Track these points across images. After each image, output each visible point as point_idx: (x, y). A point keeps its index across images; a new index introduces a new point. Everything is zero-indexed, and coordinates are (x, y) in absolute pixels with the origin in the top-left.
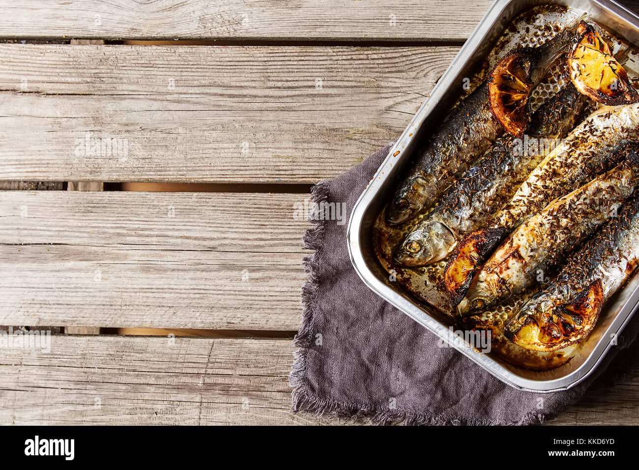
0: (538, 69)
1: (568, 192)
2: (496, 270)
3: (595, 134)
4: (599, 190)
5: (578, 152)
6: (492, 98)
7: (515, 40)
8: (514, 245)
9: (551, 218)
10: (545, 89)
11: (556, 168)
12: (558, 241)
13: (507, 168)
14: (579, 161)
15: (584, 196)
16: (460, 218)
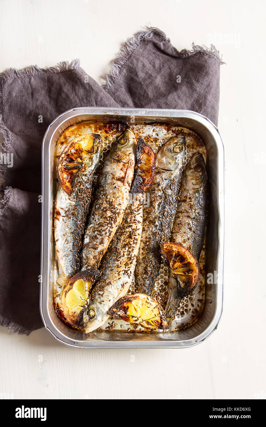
0: (175, 287)
1: (117, 230)
2: (127, 165)
3: (124, 271)
4: (102, 243)
5: (126, 256)
6: (190, 255)
7: (196, 296)
8: (127, 184)
9: (117, 211)
10: (163, 279)
11: (131, 240)
12: (105, 202)
13: (157, 223)
14: (122, 251)
15: (108, 234)
16: (164, 180)
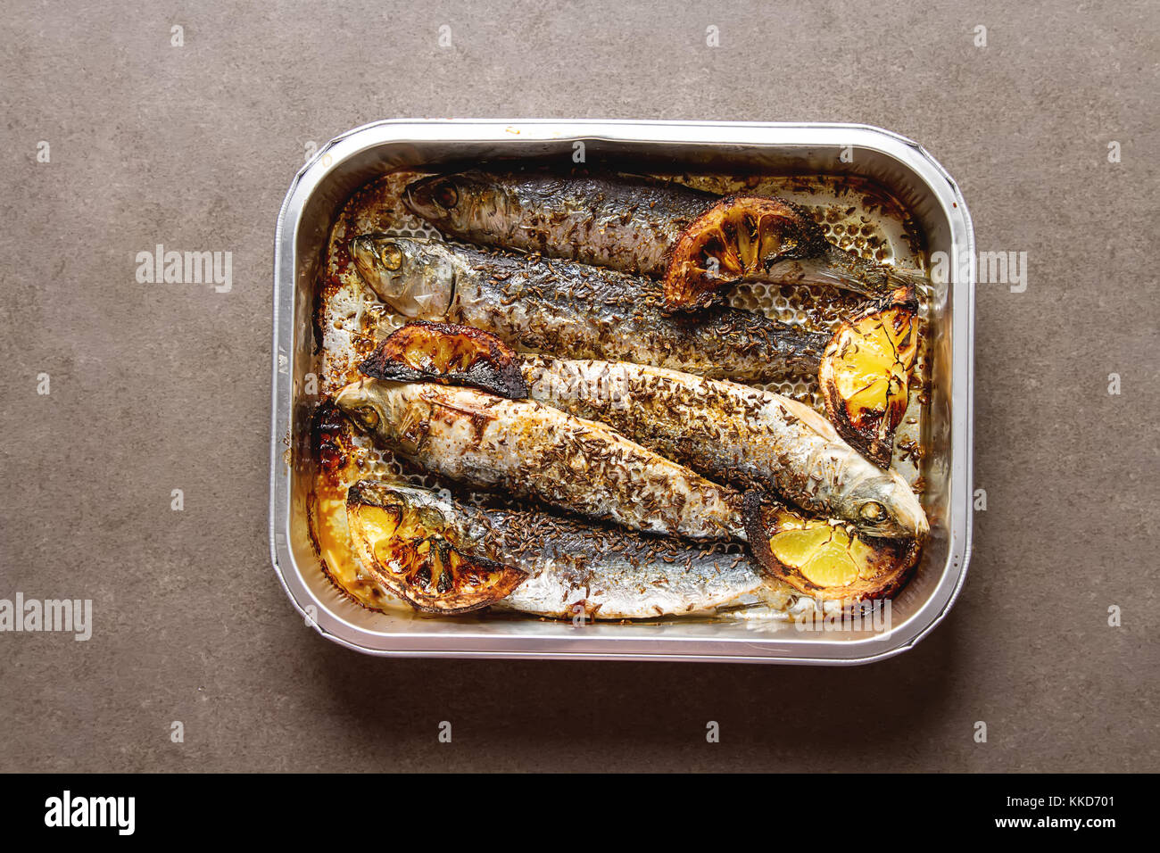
0: (797, 265)
1: (630, 437)
2: (436, 406)
3: (748, 418)
4: (663, 482)
5: (704, 412)
6: (702, 222)
7: (822, 202)
8: (495, 408)
9: (572, 438)
10: (774, 300)
11: (658, 395)
12: (545, 474)
13: (608, 319)
14: (690, 423)
15: (639, 465)
16: (482, 299)
